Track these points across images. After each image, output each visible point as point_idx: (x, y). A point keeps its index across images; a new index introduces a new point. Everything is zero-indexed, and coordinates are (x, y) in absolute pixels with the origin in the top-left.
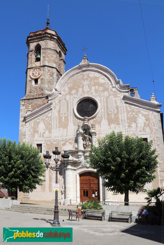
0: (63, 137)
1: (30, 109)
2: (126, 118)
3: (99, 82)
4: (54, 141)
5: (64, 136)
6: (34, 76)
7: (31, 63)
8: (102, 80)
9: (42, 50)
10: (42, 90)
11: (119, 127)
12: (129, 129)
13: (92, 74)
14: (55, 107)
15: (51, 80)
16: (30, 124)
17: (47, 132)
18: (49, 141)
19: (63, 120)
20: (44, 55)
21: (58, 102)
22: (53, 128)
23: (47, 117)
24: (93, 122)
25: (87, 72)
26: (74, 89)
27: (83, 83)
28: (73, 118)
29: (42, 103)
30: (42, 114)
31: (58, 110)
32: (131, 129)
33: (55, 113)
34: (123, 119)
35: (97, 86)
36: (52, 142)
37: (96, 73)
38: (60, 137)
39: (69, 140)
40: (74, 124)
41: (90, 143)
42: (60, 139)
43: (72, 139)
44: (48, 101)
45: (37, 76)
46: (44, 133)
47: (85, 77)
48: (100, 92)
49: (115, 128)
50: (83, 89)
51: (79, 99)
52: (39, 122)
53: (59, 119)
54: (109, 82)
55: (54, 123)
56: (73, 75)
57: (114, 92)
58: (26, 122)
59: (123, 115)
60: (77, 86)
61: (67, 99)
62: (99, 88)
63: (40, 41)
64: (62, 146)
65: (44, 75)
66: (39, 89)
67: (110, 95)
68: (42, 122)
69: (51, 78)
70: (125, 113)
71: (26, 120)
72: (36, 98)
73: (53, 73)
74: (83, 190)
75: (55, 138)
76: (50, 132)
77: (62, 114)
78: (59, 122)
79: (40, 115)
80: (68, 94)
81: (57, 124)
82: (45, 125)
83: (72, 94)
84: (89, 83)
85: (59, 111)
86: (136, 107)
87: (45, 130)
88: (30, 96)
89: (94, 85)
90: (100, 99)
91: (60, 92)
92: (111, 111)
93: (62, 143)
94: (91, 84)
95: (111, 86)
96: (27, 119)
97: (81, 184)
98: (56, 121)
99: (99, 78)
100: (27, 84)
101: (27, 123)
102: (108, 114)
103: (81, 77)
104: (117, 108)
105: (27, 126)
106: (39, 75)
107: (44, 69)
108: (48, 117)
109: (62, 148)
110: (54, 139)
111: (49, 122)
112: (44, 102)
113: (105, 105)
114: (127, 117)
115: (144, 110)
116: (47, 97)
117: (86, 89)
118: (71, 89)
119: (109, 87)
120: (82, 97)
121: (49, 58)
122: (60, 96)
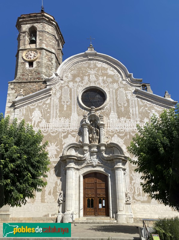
0: (64, 129)
1: (22, 94)
2: (137, 113)
3: (107, 74)
4: (53, 133)
5: (66, 126)
6: (28, 58)
7: (25, 45)
8: (111, 71)
9: (38, 33)
10: (39, 74)
11: (130, 121)
12: (141, 124)
13: (100, 64)
14: (55, 94)
15: (50, 65)
16: (20, 111)
17: (44, 121)
18: (46, 133)
19: (65, 109)
20: (41, 38)
21: (59, 89)
22: (51, 117)
23: (44, 104)
24: (101, 113)
25: (94, 62)
26: (79, 77)
27: (89, 72)
28: (77, 108)
29: (38, 88)
30: (39, 100)
31: (58, 97)
32: (143, 124)
33: (55, 100)
34: (134, 113)
35: (105, 77)
36: (49, 134)
37: (104, 64)
38: (61, 128)
39: (72, 132)
40: (78, 114)
41: (97, 137)
42: (60, 130)
43: (75, 131)
44: (47, 86)
45: (32, 58)
46: (39, 122)
47: (92, 66)
48: (108, 83)
49: (125, 122)
50: (89, 78)
51: (84, 88)
52: (33, 109)
53: (60, 107)
54: (119, 74)
55: (54, 111)
56: (78, 62)
57: (124, 85)
58: (15, 108)
59: (134, 109)
60: (82, 73)
61: (70, 86)
62: (107, 79)
63: (35, 23)
64: (63, 139)
65: (42, 58)
66: (35, 73)
67: (120, 88)
68: (37, 109)
69: (50, 63)
70: (137, 108)
71: (15, 106)
72: (30, 82)
73: (52, 59)
74: (87, 198)
75: (54, 129)
76: (48, 122)
77: (64, 102)
78: (60, 111)
79: (36, 101)
80: (72, 81)
81: (58, 112)
82: (42, 113)
83: (76, 82)
84: (96, 72)
85: (60, 98)
86: (149, 103)
87: (42, 119)
88: (23, 79)
89: (102, 76)
90: (109, 90)
91: (61, 78)
92: (121, 104)
93: (62, 135)
94: (98, 74)
95: (121, 79)
96: (17, 105)
97: (85, 189)
98: (56, 109)
99: (107, 69)
100: (19, 66)
101: (16, 110)
102: (118, 107)
103: (86, 65)
104: (128, 101)
105: (16, 113)
106: (35, 58)
107: (42, 52)
108: (46, 104)
109: (62, 141)
110: (52, 130)
111: (47, 109)
112: (41, 87)
113: (115, 97)
114: (139, 111)
115: (158, 106)
116: (45, 82)
117: (93, 78)
118: (74, 76)
119: (119, 79)
120: (87, 86)
121: (47, 42)
122: (62, 82)
